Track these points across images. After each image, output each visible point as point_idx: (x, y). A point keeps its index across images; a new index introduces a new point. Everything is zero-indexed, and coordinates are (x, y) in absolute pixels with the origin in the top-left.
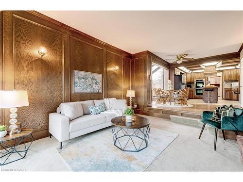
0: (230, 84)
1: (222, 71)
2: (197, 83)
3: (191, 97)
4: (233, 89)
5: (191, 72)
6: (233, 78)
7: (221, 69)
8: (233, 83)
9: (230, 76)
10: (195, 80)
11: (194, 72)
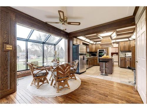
0: (124, 54)
1: (118, 43)
2: (99, 52)
3: (95, 64)
4: (127, 59)
5: (95, 43)
6: (127, 49)
7: (117, 41)
8: (127, 53)
9: (124, 47)
10: (98, 50)
11: (97, 43)
